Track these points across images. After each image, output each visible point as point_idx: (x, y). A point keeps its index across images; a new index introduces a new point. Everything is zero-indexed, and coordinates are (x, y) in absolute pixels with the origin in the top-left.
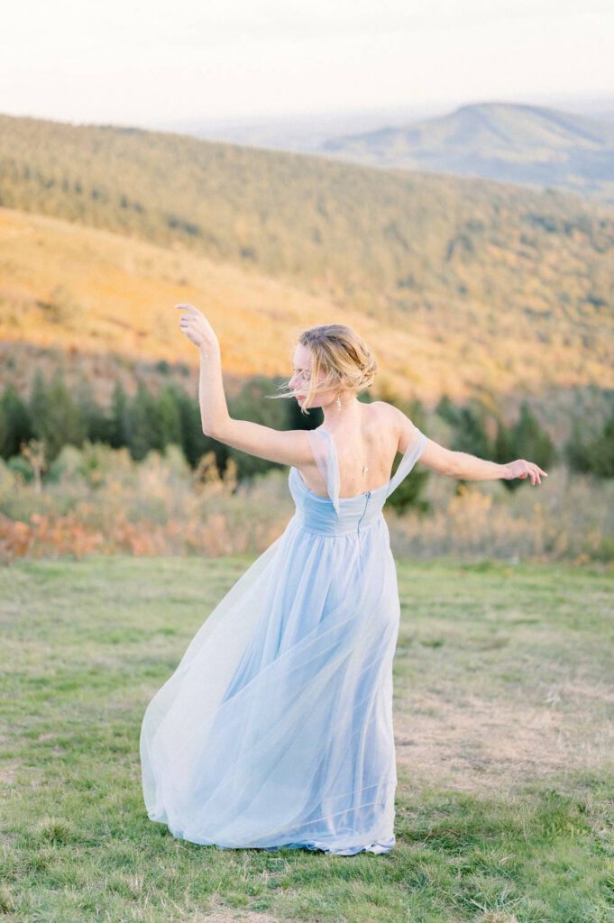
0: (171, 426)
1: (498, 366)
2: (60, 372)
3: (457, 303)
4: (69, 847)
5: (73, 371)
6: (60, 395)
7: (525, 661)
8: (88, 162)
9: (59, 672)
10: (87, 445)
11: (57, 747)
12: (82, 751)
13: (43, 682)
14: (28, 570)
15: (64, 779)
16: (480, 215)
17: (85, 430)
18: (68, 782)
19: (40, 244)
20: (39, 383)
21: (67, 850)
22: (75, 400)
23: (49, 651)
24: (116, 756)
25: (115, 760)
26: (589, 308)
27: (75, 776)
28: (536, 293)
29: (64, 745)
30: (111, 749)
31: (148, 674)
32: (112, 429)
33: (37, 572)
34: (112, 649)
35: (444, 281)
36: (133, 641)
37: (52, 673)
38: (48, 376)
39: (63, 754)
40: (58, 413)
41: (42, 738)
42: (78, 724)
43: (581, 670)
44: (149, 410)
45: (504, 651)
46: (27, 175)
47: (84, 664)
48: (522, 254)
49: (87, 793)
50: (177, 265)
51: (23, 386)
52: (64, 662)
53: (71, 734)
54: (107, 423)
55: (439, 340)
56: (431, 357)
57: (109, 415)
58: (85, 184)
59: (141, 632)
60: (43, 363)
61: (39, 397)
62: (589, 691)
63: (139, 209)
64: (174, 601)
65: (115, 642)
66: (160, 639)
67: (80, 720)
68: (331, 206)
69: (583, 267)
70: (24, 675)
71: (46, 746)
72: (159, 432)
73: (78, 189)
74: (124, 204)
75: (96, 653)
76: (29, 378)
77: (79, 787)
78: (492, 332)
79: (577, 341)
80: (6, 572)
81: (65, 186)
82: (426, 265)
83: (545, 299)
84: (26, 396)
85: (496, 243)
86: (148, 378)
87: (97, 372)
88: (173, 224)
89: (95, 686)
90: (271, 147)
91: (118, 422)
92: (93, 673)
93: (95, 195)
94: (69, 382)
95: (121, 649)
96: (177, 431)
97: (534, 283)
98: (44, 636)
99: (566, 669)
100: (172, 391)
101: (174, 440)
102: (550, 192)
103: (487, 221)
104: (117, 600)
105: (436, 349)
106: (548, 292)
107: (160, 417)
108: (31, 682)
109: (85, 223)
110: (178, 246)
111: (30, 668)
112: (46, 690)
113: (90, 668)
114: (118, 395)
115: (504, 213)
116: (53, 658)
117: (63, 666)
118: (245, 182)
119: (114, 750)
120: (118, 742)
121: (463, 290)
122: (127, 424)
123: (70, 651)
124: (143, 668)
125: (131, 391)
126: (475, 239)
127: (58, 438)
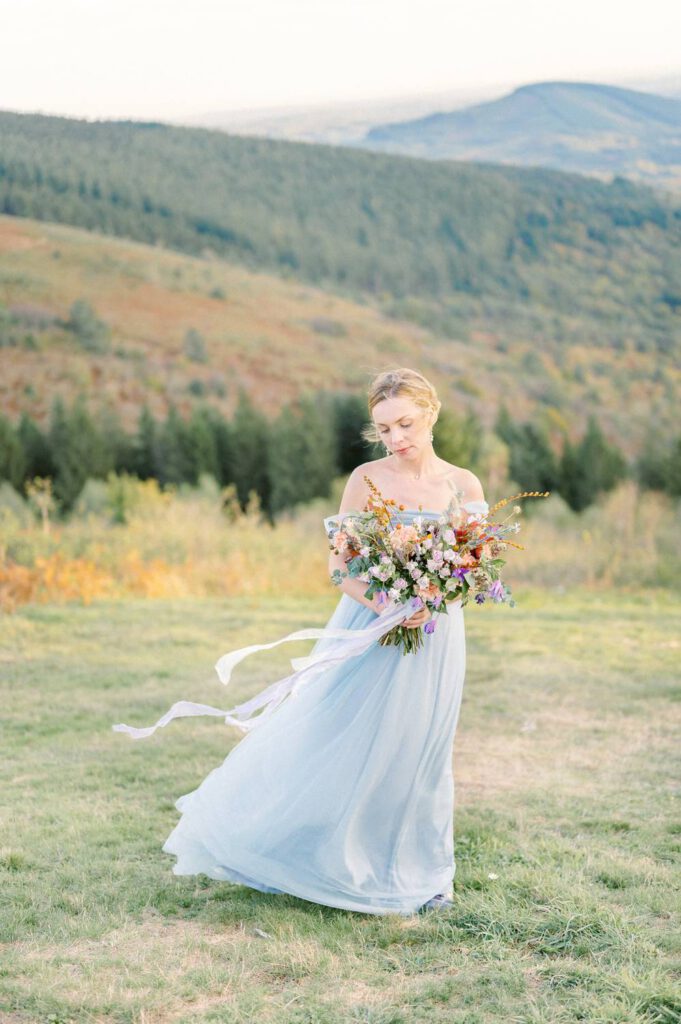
0: (205, 453)
1: (566, 376)
2: (82, 398)
3: (519, 307)
4: (23, 873)
5: (96, 396)
6: (82, 423)
7: (513, 691)
8: (106, 162)
9: (45, 717)
10: (112, 476)
11: (29, 788)
12: (52, 791)
13: (27, 728)
14: (31, 617)
15: (29, 815)
16: (541, 208)
17: (111, 459)
18: (33, 818)
19: (57, 255)
20: (59, 410)
21: (20, 876)
22: (99, 428)
23: (37, 697)
24: (85, 793)
25: (83, 797)
26: (664, 308)
27: (40, 813)
28: (605, 294)
29: (36, 785)
30: (80, 787)
31: (132, 717)
32: (141, 459)
33: (41, 618)
34: (103, 694)
35: (504, 282)
36: (126, 685)
37: (38, 719)
38: (69, 402)
39: (33, 793)
40: (81, 443)
41: (16, 780)
42: (53, 765)
43: (568, 699)
44: (181, 437)
45: (495, 684)
46: (38, 180)
47: (71, 709)
48: (589, 251)
49: (49, 827)
50: (207, 274)
51: (42, 415)
52: (51, 708)
53: (45, 776)
54: (135, 453)
55: (501, 349)
56: (491, 368)
57: (137, 444)
58: (103, 187)
59: (135, 676)
60: (63, 388)
61: (60, 426)
62: (569, 718)
63: (165, 213)
64: (176, 644)
65: (107, 686)
66: (152, 683)
67: (55, 762)
68: (376, 203)
69: (657, 264)
70: (9, 721)
71: (19, 787)
72: (193, 460)
73: (96, 193)
74: (148, 208)
75: (84, 699)
76: (48, 404)
77: (43, 822)
78: (559, 338)
79: (652, 345)
80: (7, 621)
81: (82, 190)
82: (483, 266)
83: (617, 300)
84: (45, 425)
85: (560, 240)
86: (180, 399)
87: (123, 396)
88: (202, 228)
89: (79, 730)
90: (308, 139)
91: (147, 451)
92: (78, 718)
93: (115, 199)
94: (92, 408)
95: (110, 694)
96: (213, 459)
97: (603, 283)
98: (35, 682)
99: (552, 699)
100: (205, 415)
101: (209, 469)
102: (619, 181)
103: (549, 215)
104: (118, 645)
105: (497, 359)
106: (619, 291)
107: (194, 444)
108: (16, 728)
109: (104, 232)
110: (208, 253)
111: (16, 715)
112: (28, 735)
113: (76, 712)
114: (146, 421)
115: (568, 206)
116: (40, 704)
117: (48, 712)
118: (281, 179)
119: (83, 788)
120: (88, 781)
121: (525, 293)
122: (157, 453)
123: (59, 697)
124: (129, 711)
125: (160, 417)
126: (538, 234)
127: (82, 470)
